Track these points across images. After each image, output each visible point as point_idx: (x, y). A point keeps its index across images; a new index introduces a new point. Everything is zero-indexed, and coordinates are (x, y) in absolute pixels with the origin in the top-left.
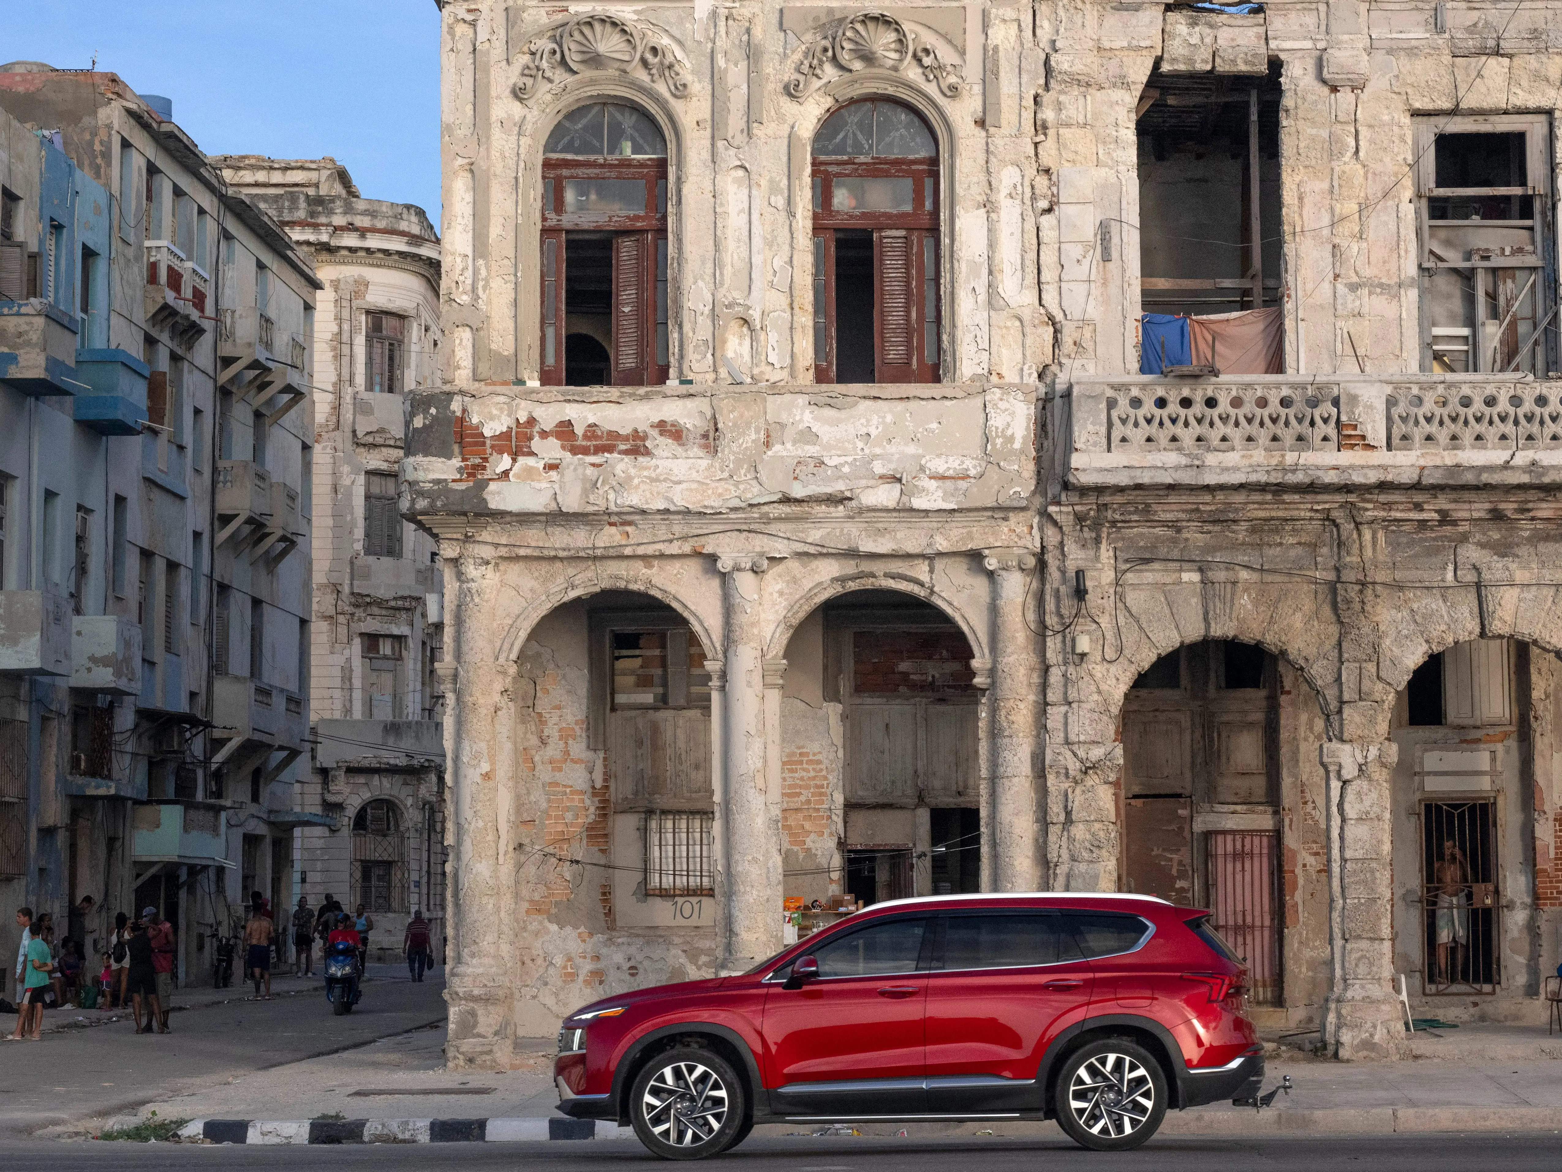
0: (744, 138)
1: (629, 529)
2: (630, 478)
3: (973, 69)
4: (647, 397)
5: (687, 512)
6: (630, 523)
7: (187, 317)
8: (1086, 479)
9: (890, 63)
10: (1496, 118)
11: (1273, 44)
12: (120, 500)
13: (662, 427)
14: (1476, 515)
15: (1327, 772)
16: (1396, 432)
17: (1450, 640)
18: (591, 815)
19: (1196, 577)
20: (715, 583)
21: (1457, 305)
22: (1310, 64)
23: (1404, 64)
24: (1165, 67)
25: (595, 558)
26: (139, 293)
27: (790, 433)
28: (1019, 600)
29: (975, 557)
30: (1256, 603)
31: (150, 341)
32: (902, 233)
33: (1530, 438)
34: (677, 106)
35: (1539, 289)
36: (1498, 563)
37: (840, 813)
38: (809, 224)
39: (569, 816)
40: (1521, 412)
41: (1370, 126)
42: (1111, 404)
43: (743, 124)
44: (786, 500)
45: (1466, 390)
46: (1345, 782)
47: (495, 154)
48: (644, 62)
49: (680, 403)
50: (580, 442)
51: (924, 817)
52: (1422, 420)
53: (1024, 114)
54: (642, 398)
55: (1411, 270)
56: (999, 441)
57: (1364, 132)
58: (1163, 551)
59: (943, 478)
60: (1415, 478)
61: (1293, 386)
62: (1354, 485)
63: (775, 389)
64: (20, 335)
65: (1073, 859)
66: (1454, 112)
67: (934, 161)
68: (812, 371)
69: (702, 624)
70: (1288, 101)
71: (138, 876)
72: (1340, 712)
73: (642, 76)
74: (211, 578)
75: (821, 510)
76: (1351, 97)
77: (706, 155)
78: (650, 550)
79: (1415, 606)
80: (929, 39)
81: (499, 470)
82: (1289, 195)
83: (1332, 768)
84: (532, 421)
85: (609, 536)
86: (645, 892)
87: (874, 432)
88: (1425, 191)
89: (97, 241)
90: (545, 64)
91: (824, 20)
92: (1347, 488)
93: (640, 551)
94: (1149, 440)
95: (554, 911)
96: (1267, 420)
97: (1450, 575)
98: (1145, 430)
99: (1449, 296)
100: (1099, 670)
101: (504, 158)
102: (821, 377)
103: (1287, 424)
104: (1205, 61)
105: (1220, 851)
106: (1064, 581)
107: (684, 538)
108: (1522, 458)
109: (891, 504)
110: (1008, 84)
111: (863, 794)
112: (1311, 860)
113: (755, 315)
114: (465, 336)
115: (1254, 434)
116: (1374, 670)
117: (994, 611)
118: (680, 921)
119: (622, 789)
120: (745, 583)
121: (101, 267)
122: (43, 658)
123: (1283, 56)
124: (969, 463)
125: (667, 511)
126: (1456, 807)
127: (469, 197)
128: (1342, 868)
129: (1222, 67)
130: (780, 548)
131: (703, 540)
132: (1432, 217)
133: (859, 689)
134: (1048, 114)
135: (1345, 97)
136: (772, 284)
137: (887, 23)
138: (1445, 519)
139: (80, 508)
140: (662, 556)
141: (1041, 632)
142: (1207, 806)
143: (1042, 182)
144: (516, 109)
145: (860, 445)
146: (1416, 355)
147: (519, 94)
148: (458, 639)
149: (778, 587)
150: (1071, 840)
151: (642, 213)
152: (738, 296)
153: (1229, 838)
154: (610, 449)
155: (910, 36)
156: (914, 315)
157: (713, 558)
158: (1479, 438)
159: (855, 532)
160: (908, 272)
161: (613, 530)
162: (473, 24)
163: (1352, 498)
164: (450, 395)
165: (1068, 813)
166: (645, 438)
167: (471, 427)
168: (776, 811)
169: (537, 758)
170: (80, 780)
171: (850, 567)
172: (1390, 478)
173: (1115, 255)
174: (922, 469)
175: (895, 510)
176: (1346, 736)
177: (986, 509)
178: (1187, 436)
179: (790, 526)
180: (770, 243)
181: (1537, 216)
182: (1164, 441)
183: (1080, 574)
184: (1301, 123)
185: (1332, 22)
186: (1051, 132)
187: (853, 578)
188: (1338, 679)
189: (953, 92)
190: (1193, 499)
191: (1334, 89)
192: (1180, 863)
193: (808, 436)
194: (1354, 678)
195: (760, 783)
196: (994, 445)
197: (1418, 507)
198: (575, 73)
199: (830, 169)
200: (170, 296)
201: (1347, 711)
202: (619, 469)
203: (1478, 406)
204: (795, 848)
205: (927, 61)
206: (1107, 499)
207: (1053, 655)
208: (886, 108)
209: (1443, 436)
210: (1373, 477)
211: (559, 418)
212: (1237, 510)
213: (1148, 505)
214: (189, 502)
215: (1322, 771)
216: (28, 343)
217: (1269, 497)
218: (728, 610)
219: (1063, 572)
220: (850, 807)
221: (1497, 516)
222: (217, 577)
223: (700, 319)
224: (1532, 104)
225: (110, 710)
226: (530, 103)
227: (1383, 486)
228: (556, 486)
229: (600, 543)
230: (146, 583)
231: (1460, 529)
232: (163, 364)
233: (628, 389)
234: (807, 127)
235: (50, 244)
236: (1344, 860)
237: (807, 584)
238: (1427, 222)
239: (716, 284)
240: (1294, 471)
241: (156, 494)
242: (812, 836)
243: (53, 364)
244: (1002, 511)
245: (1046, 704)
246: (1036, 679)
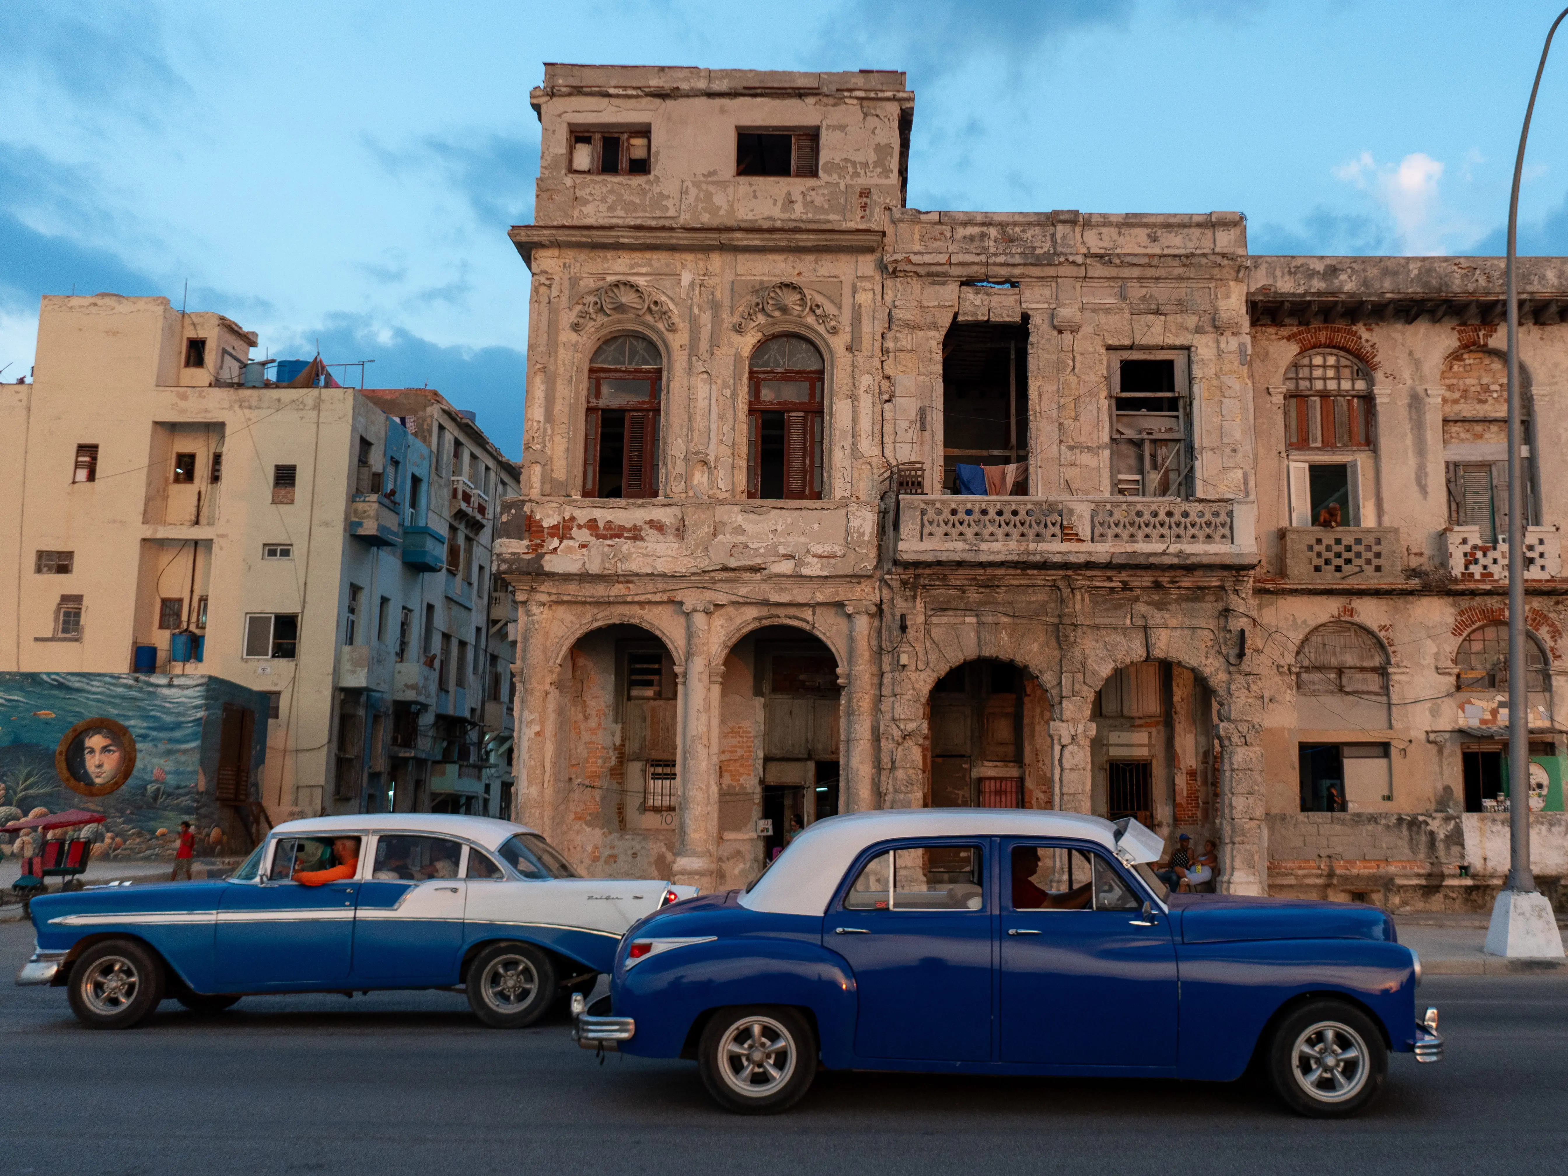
0: (708, 355)
1: (630, 585)
2: (630, 554)
3: (846, 318)
4: (642, 505)
5: (664, 575)
6: (631, 582)
7: (474, 518)
8: (906, 557)
9: (796, 313)
10: (1158, 352)
11: (1024, 305)
12: (430, 608)
13: (651, 523)
14: (1145, 584)
15: (1052, 740)
16: (1097, 532)
17: (1128, 660)
18: (613, 762)
19: (973, 620)
20: (682, 620)
21: (1133, 462)
22: (1046, 317)
23: (1103, 318)
24: (960, 318)
25: (609, 603)
26: (446, 503)
27: (728, 529)
28: (866, 632)
29: (839, 605)
30: (1011, 636)
31: (453, 529)
32: (802, 414)
33: (1178, 536)
34: (669, 336)
35: (1182, 452)
36: (1158, 615)
37: (761, 762)
38: (746, 407)
39: (600, 761)
40: (1173, 520)
41: (1082, 354)
42: (923, 512)
43: (707, 347)
44: (725, 569)
45: (1139, 507)
46: (1063, 746)
47: (560, 362)
48: (649, 309)
49: (663, 509)
50: (602, 531)
51: (811, 766)
52: (1113, 525)
53: (876, 344)
54: (640, 506)
55: (1106, 439)
56: (855, 535)
57: (1078, 358)
58: (954, 604)
59: (821, 557)
60: (1109, 559)
61: (1035, 503)
62: (1071, 563)
63: (722, 503)
64: (365, 512)
65: (896, 791)
66: (1131, 348)
67: (822, 372)
68: (745, 494)
69: (673, 643)
70: (1032, 339)
71: (433, 800)
72: (1061, 703)
73: (649, 318)
74: (486, 651)
75: (747, 575)
76: (1070, 337)
77: (685, 364)
78: (642, 598)
79: (1107, 639)
80: (820, 299)
81: (551, 547)
82: (1033, 394)
83: (1056, 738)
84: (573, 519)
85: (618, 590)
86: (644, 808)
87: (780, 529)
88: (1114, 394)
89: (420, 472)
90: (591, 310)
91: (758, 287)
92: (1066, 566)
93: (637, 599)
94: (946, 534)
95: (589, 818)
96: (1018, 524)
97: (1128, 621)
98: (944, 528)
99: (1128, 457)
100: (913, 676)
101: (565, 365)
102: (750, 496)
103: (1030, 526)
104: (983, 315)
105: (987, 789)
106: (894, 621)
107: (664, 591)
108: (1173, 549)
109: (789, 572)
110: (866, 327)
111: (776, 752)
112: (1041, 796)
113: (711, 458)
114: (537, 469)
115: (1010, 531)
116: (1081, 678)
117: (851, 639)
118: (664, 826)
119: (632, 747)
120: (699, 620)
121: (424, 487)
122: (368, 682)
123: (1030, 312)
124: (837, 548)
125: (652, 574)
126: (1127, 765)
127: (543, 387)
128: (1061, 799)
129: (993, 319)
130: (722, 599)
131: (675, 593)
132: (1118, 409)
133: (775, 690)
134: (890, 344)
135: (1067, 337)
136: (721, 441)
137: (795, 288)
138: (1126, 587)
139: (404, 608)
140: (650, 603)
141: (879, 653)
142: (980, 763)
143: (885, 384)
144: (574, 337)
145: (771, 536)
146: (1109, 489)
147: (576, 327)
148: (524, 651)
149: (720, 623)
150: (895, 779)
151: (647, 399)
152: (701, 448)
153: (993, 782)
154: (619, 536)
155: (808, 297)
156: (808, 462)
157: (681, 603)
158: (1147, 536)
159: (767, 589)
160: (805, 437)
161: (621, 586)
162: (549, 286)
163: (1069, 573)
164: (524, 502)
165: (893, 763)
166: (641, 530)
167: (535, 521)
168: (715, 759)
169: (582, 727)
170: (396, 748)
171: (764, 611)
172: (1093, 559)
173: (928, 427)
174: (808, 551)
175: (791, 576)
176: (1064, 718)
177: (847, 576)
178: (969, 533)
179: (728, 585)
180: (721, 417)
181: (1181, 410)
182: (955, 536)
183: (903, 617)
184: (1040, 351)
185: (1060, 294)
186: (891, 355)
187: (766, 618)
188: (1060, 684)
189: (834, 331)
190: (972, 572)
191: (1060, 332)
192: (963, 796)
193: (739, 530)
194: (1069, 682)
195: (705, 741)
196: (852, 537)
197: (1110, 579)
198: (609, 316)
199: (760, 375)
200: (463, 506)
201: (1065, 703)
202: (625, 548)
203: (1147, 516)
204: (734, 783)
205: (818, 312)
206: (920, 571)
207: (886, 667)
208: (794, 341)
209: (1125, 535)
210: (1082, 559)
211: (589, 518)
212: (999, 580)
213: (945, 575)
214: (474, 612)
215: (1049, 739)
216: (368, 516)
217: (1019, 571)
218: (690, 635)
219: (893, 615)
220: (767, 759)
221: (1157, 585)
222: (490, 650)
223: (678, 462)
224: (1178, 342)
225: (418, 714)
226: (582, 333)
227: (1089, 565)
228: (586, 558)
229: (612, 594)
230: (446, 650)
231: (1135, 593)
232: (461, 541)
233: (631, 501)
234: (746, 352)
235: (391, 470)
236: (1062, 794)
237: (738, 621)
238: (1115, 413)
239: (689, 441)
240: (1034, 554)
241: (453, 606)
242: (744, 777)
243: (381, 528)
244: (856, 578)
245: (881, 696)
246: (876, 680)
